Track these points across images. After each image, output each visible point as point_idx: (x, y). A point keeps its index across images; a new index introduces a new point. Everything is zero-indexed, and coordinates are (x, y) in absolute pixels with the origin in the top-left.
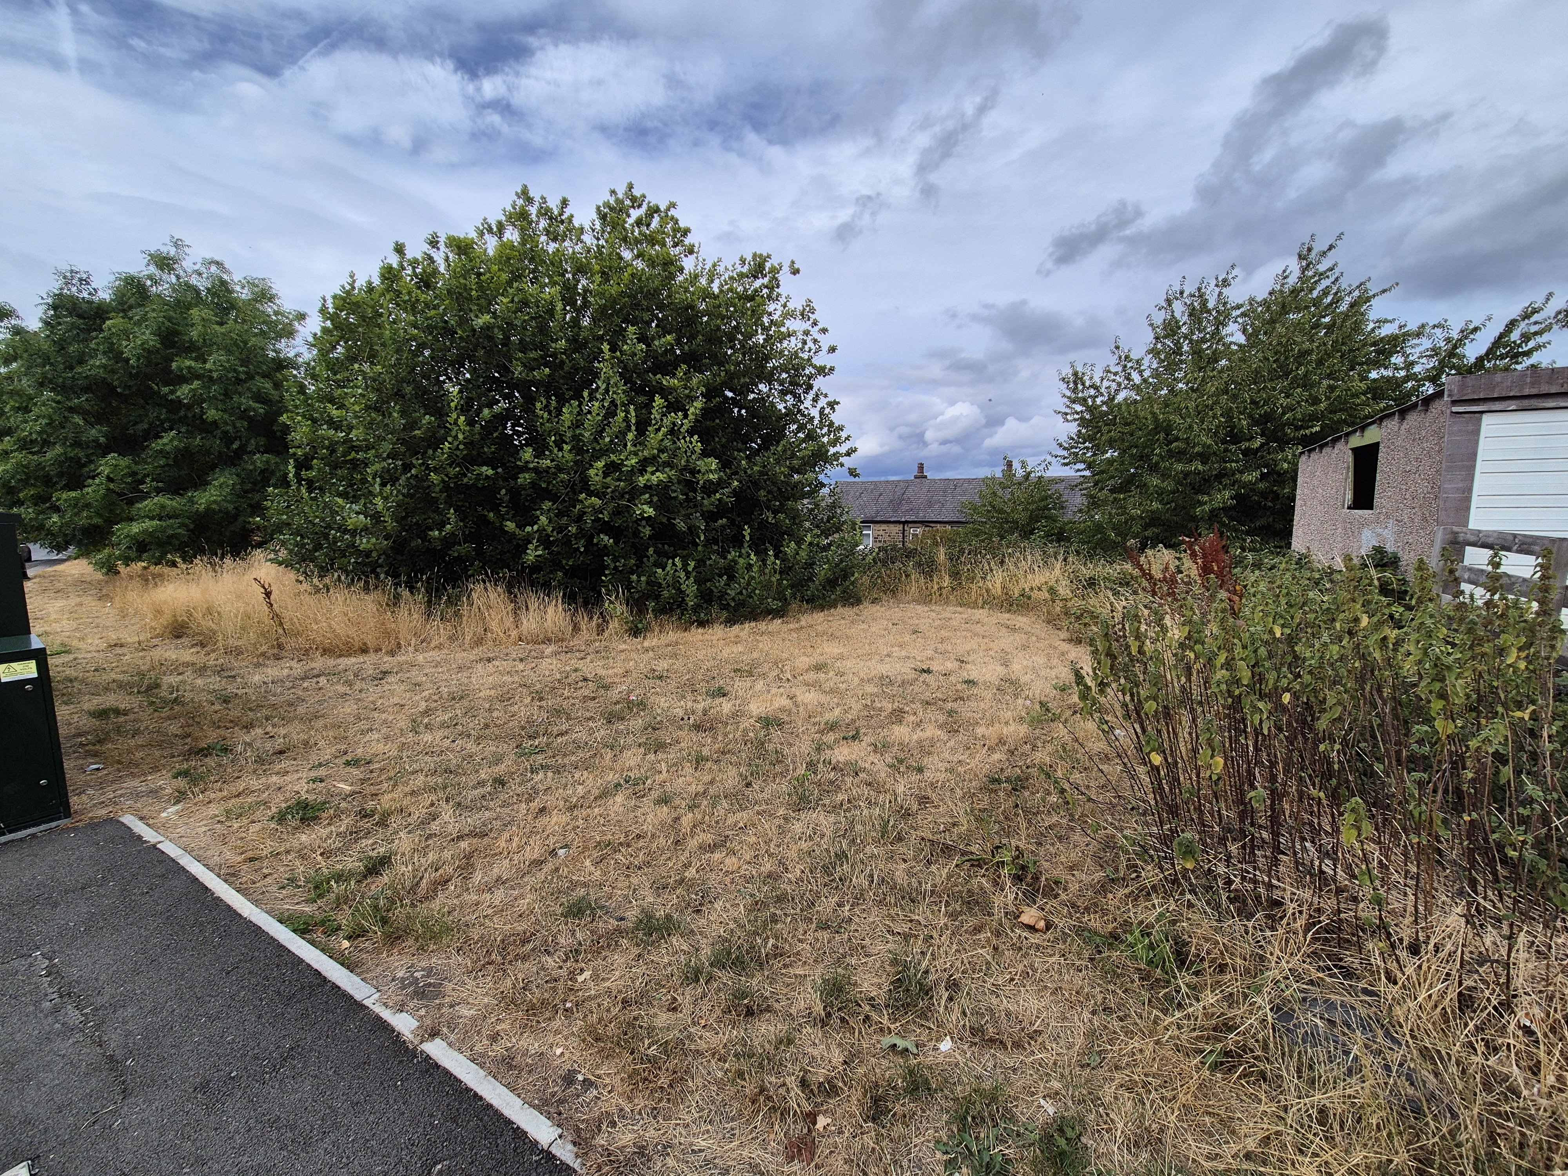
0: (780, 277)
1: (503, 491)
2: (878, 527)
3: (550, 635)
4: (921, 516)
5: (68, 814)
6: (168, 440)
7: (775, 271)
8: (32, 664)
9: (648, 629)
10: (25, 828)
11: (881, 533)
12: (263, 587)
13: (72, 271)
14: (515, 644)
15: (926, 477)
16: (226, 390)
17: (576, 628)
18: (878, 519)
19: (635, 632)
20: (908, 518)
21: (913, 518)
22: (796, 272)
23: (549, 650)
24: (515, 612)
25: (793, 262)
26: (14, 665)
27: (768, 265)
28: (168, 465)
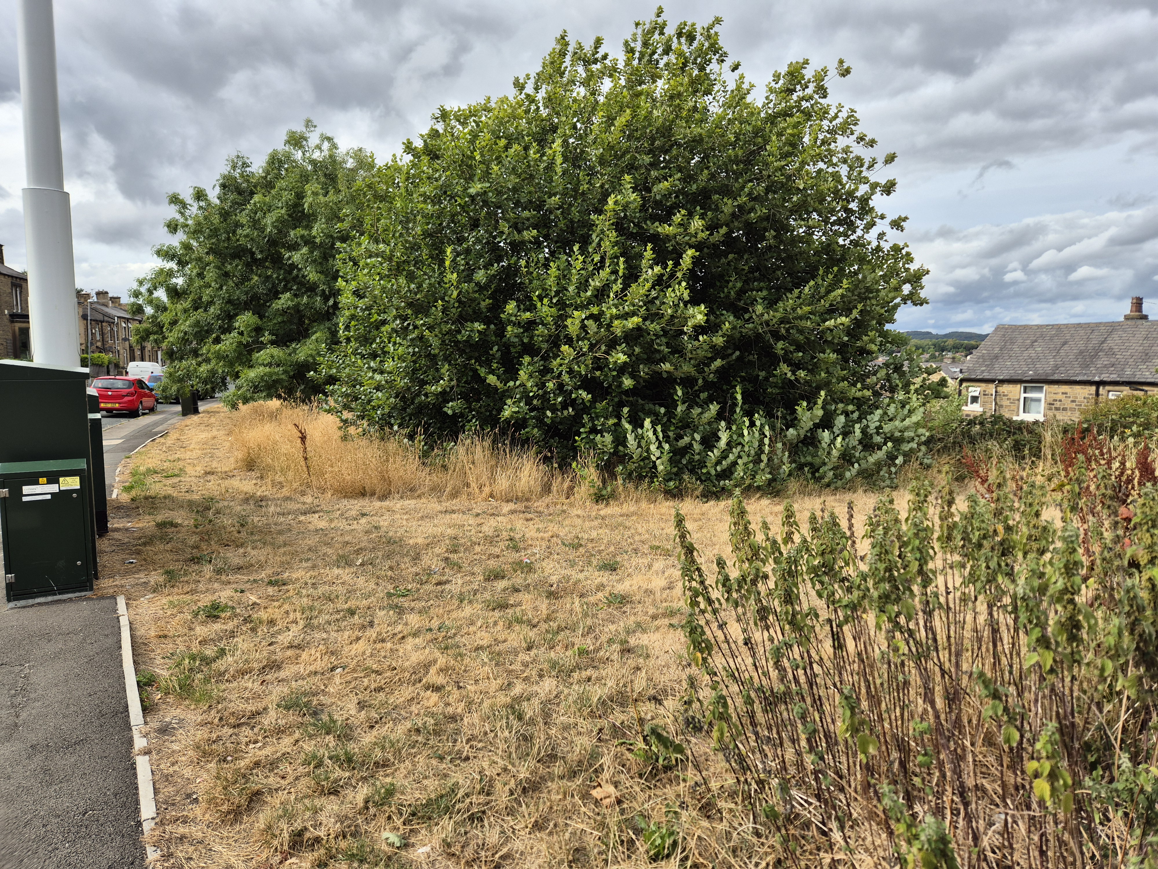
0: (827, 83)
1: (496, 348)
2: (1055, 388)
3: (520, 494)
4: (1128, 374)
5: (91, 589)
6: (285, 300)
7: (820, 77)
8: (77, 479)
9: (613, 496)
10: (68, 593)
11: (1060, 397)
12: (301, 432)
13: (238, 157)
14: (486, 500)
15: (1145, 317)
16: (324, 254)
17: (547, 489)
18: (1056, 377)
19: (599, 498)
20: (1105, 377)
21: (1114, 377)
22: (846, 72)
23: (507, 508)
24: (493, 470)
25: (841, 62)
26: (68, 478)
27: (808, 73)
28: (283, 322)
